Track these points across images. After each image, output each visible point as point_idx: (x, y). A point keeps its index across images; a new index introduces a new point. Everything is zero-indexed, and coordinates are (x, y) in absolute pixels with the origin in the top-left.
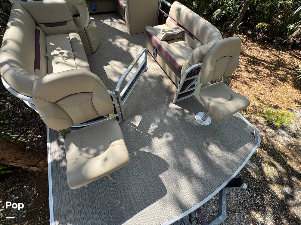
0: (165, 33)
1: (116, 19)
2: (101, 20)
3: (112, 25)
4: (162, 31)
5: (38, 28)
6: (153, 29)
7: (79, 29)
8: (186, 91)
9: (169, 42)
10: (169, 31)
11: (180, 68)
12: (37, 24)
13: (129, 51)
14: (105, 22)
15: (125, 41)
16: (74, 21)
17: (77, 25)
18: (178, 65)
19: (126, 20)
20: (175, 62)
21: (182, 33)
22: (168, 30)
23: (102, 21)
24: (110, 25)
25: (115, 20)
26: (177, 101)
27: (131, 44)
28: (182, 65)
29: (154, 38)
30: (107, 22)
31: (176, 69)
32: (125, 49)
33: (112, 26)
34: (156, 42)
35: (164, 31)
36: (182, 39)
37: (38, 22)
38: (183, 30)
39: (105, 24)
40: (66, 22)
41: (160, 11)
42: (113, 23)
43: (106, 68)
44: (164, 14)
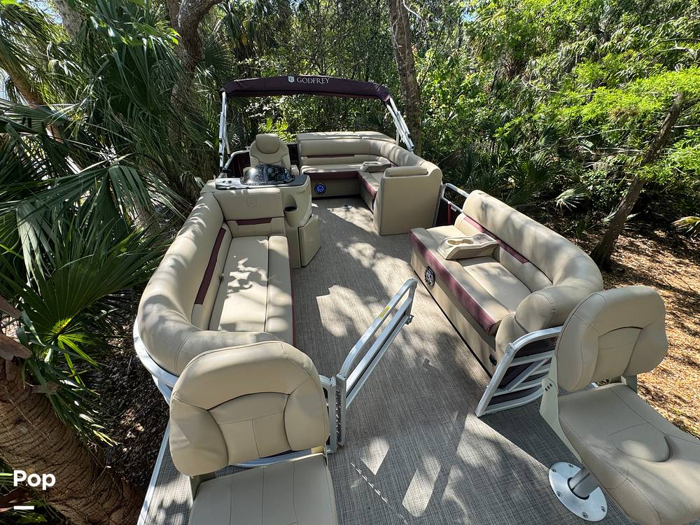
0: (455, 246)
1: (357, 208)
2: (328, 209)
3: (346, 218)
4: (449, 242)
5: (225, 227)
6: (430, 235)
8: (513, 388)
9: (461, 262)
10: (464, 241)
11: (494, 329)
12: (225, 221)
13: (374, 269)
14: (334, 213)
15: (368, 249)
16: (285, 216)
17: (287, 221)
18: (488, 320)
19: (375, 210)
20: (479, 310)
21: (495, 247)
22: (461, 240)
23: (331, 210)
24: (343, 218)
25: (353, 209)
26: (488, 412)
27: (379, 255)
28: (498, 320)
29: (432, 253)
30: (339, 212)
31: (483, 327)
32: (366, 263)
33: (348, 220)
34: (436, 263)
35: (454, 243)
36: (494, 257)
37: (229, 216)
38: (494, 241)
39: (334, 215)
40: (271, 218)
41: (442, 200)
42: (349, 215)
43: (322, 300)
44: (450, 205)
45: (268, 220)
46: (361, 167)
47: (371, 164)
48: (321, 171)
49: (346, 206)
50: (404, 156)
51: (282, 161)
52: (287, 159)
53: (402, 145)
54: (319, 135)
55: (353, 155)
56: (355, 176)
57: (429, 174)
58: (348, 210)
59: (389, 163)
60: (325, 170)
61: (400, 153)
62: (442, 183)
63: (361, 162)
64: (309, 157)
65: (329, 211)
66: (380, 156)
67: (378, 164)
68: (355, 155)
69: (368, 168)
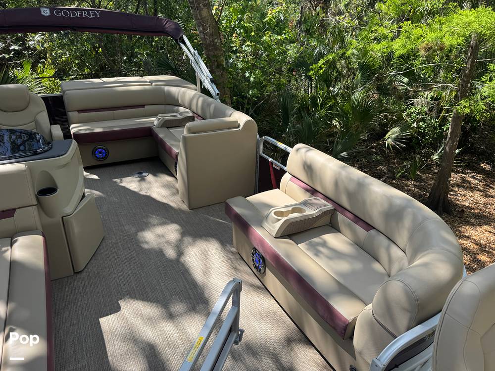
0: (283, 219)
1: (155, 175)
2: (114, 180)
3: (141, 190)
4: (275, 213)
6: (251, 205)
7: (47, 220)
10: (293, 211)
13: (182, 259)
14: (123, 184)
15: (171, 232)
16: (40, 204)
17: (43, 210)
18: (340, 319)
19: (179, 176)
21: (331, 214)
22: (290, 209)
23: (118, 180)
24: (136, 190)
25: (150, 178)
27: (187, 239)
28: (352, 318)
29: (258, 232)
30: (131, 183)
31: (335, 328)
32: (171, 253)
33: (143, 193)
35: (280, 214)
36: (333, 226)
38: (329, 206)
39: (124, 187)
40: (15, 209)
41: (261, 157)
42: (144, 185)
43: (108, 323)
44: (272, 163)
45: (8, 213)
46: (154, 121)
47: (169, 116)
48: (98, 130)
49: (140, 173)
50: (209, 105)
51: (36, 121)
52: (44, 117)
53: (205, 91)
54: (92, 83)
55: (143, 106)
56: (148, 133)
57: (241, 126)
58: (143, 179)
59: (191, 114)
61: (204, 102)
62: (258, 137)
63: (154, 115)
64: (80, 111)
65: (116, 182)
66: (180, 106)
67: (177, 116)
68: (146, 107)
69: (165, 122)
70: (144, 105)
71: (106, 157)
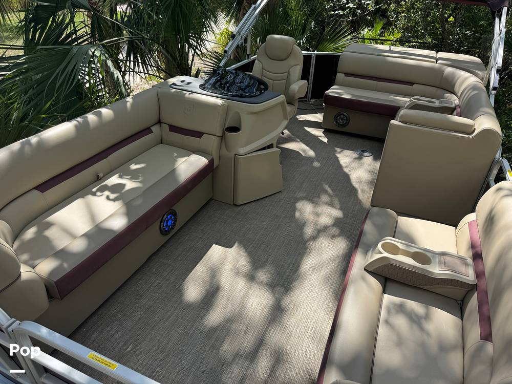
0: (384, 255)
2: (336, 148)
3: (348, 167)
5: (155, 128)
7: (226, 152)
10: (416, 255)
12: (159, 122)
13: (310, 243)
14: (338, 155)
16: (222, 137)
23: (339, 150)
24: (344, 165)
25: (368, 159)
29: (358, 253)
30: (346, 157)
33: (346, 170)
37: (163, 118)
38: (473, 279)
39: (337, 158)
40: (203, 133)
45: (199, 134)
46: (407, 102)
49: (363, 152)
54: (376, 49)
55: (411, 84)
58: (360, 158)
59: (453, 105)
60: (353, 95)
64: (347, 74)
65: (336, 151)
66: (453, 93)
67: (435, 103)
68: (415, 85)
69: (415, 105)
70: (414, 83)
71: (344, 125)
